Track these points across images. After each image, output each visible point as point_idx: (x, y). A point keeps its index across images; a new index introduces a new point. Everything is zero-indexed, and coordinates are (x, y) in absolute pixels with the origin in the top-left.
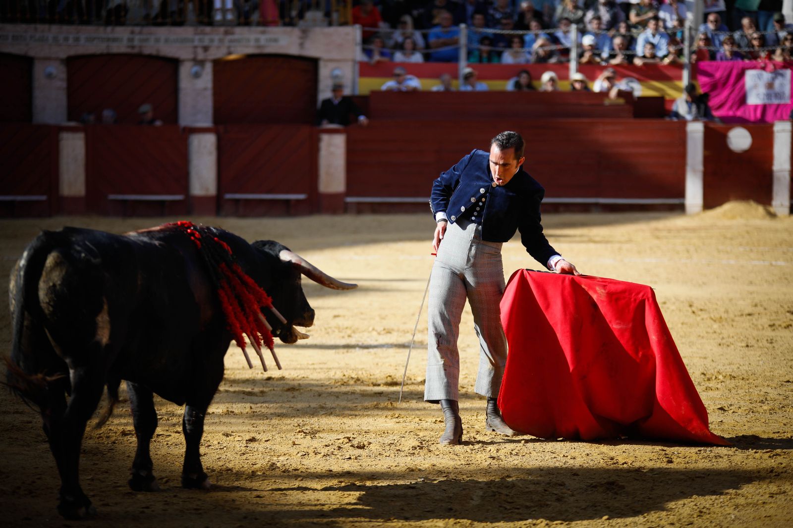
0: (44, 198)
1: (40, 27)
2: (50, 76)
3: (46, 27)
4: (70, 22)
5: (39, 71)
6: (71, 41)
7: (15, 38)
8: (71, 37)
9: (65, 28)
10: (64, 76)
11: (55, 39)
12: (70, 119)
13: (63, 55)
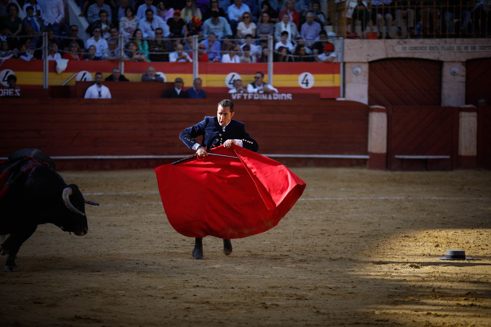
0: (448, 157)
1: (448, 40)
2: (454, 74)
3: (453, 40)
4: (469, 36)
5: (447, 71)
6: (469, 50)
7: (431, 48)
8: (469, 46)
9: (466, 40)
10: (464, 73)
11: (459, 48)
12: (467, 103)
13: (464, 60)
